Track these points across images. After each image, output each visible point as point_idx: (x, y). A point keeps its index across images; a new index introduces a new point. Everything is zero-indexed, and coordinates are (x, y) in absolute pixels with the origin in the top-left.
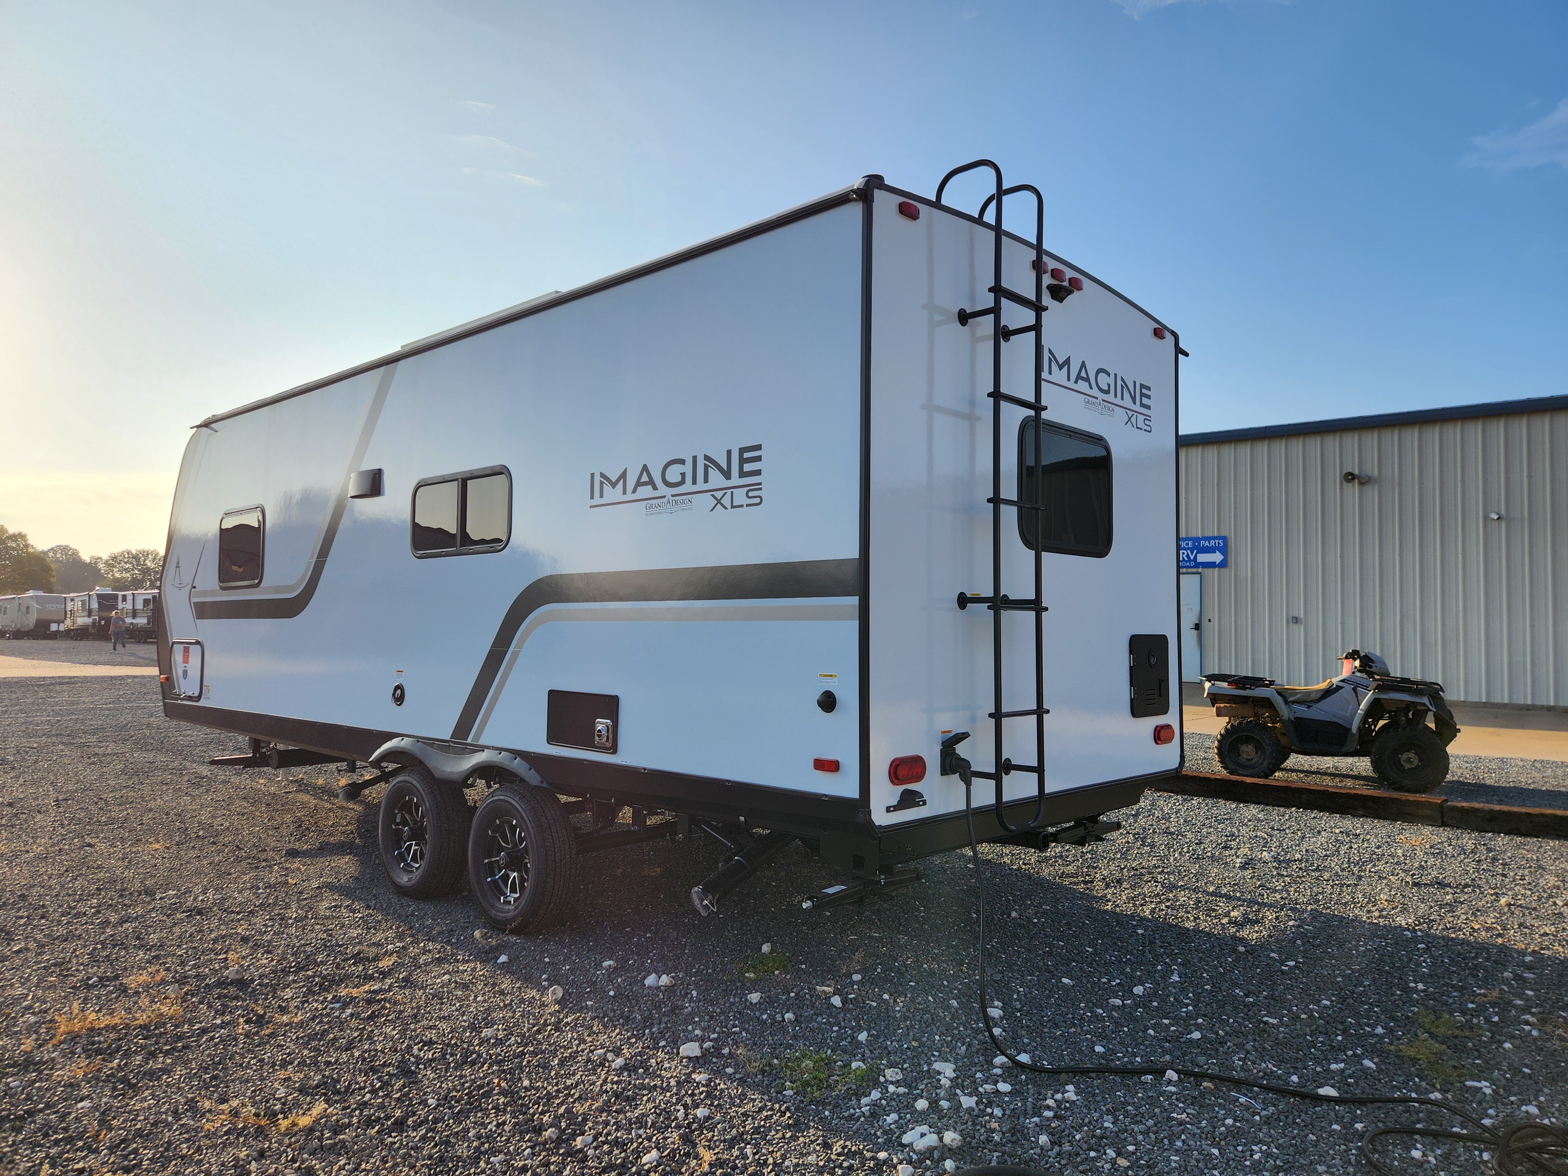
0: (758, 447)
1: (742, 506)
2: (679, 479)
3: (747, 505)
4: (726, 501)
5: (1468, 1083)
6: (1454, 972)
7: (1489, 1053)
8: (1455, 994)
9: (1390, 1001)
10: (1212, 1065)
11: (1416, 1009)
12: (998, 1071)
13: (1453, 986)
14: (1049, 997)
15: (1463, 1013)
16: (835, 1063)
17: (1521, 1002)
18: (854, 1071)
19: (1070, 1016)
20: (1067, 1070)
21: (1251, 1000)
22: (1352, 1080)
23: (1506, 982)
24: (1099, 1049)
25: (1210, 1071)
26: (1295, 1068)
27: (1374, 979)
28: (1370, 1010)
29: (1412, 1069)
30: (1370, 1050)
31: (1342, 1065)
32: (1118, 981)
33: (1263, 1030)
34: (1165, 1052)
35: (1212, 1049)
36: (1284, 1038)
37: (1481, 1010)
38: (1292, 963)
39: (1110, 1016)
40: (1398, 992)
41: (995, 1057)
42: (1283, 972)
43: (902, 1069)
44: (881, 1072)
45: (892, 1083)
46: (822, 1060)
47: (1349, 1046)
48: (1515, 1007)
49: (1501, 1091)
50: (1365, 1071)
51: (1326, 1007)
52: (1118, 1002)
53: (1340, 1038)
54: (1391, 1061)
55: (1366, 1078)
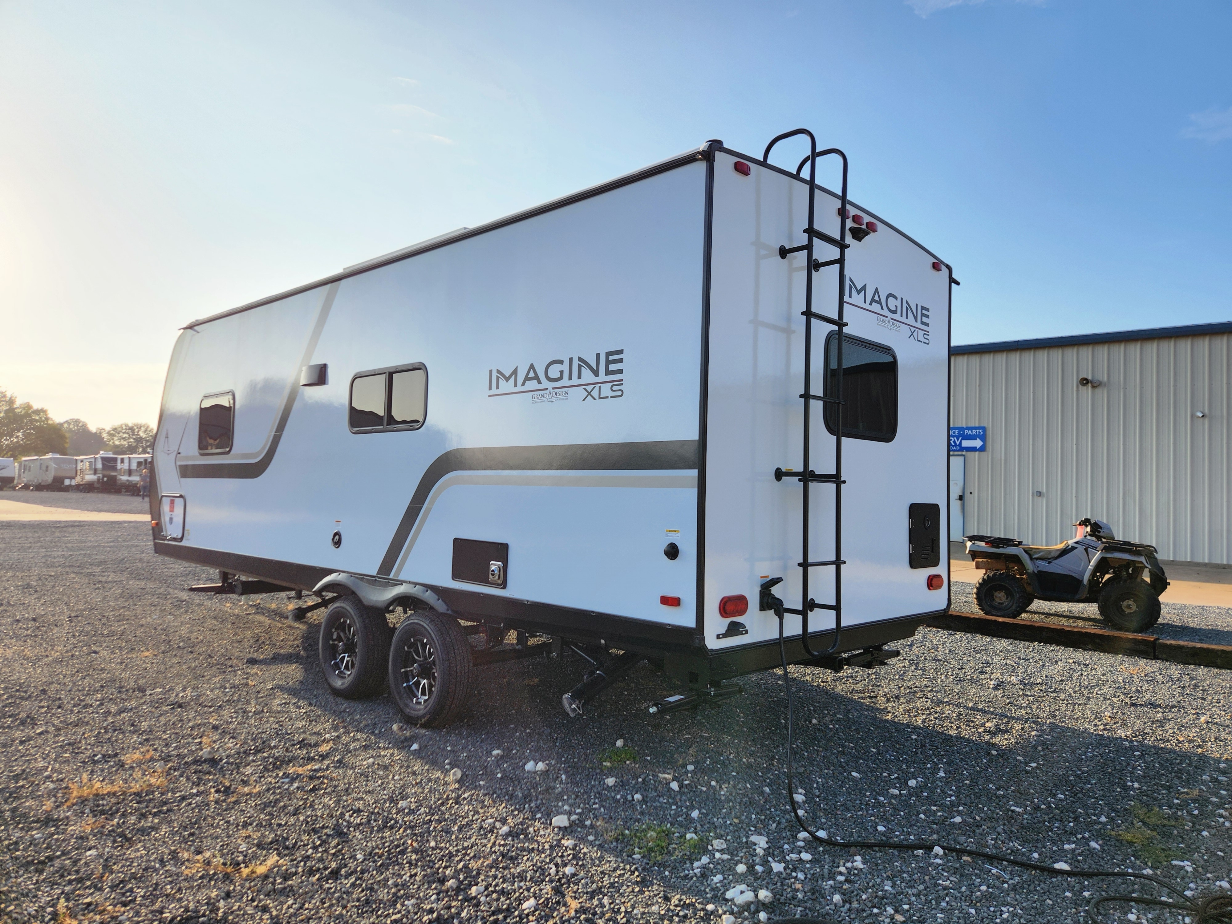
0: (621, 352)
1: (607, 397)
2: (558, 375)
3: (612, 397)
4: (595, 393)
5: (1174, 862)
6: (1163, 775)
7: (1190, 839)
8: (1164, 792)
9: (1112, 796)
10: (970, 843)
11: (1133, 803)
12: (801, 844)
13: (1162, 786)
14: (841, 787)
15: (1170, 807)
16: (673, 834)
17: (1217, 800)
18: (689, 840)
19: (858, 802)
20: (856, 845)
21: (1002, 793)
22: (1081, 858)
23: (1204, 783)
24: (880, 828)
25: (968, 848)
26: (1036, 847)
27: (1100, 779)
28: (1096, 803)
29: (1129, 850)
30: (1095, 834)
31: (1073, 846)
32: (896, 775)
33: (1011, 816)
34: (933, 832)
35: (970, 831)
36: (1028, 823)
37: (1184, 805)
38: (1034, 765)
39: (890, 803)
40: (1118, 790)
41: (799, 832)
42: (1027, 772)
43: (726, 840)
44: (709, 842)
45: (718, 851)
46: (664, 832)
47: (1079, 830)
48: (1211, 803)
49: (1200, 869)
50: (1091, 851)
51: (1061, 800)
52: (896, 792)
53: (1071, 824)
54: (1113, 843)
55: (1092, 856)
